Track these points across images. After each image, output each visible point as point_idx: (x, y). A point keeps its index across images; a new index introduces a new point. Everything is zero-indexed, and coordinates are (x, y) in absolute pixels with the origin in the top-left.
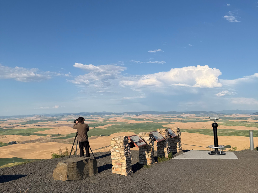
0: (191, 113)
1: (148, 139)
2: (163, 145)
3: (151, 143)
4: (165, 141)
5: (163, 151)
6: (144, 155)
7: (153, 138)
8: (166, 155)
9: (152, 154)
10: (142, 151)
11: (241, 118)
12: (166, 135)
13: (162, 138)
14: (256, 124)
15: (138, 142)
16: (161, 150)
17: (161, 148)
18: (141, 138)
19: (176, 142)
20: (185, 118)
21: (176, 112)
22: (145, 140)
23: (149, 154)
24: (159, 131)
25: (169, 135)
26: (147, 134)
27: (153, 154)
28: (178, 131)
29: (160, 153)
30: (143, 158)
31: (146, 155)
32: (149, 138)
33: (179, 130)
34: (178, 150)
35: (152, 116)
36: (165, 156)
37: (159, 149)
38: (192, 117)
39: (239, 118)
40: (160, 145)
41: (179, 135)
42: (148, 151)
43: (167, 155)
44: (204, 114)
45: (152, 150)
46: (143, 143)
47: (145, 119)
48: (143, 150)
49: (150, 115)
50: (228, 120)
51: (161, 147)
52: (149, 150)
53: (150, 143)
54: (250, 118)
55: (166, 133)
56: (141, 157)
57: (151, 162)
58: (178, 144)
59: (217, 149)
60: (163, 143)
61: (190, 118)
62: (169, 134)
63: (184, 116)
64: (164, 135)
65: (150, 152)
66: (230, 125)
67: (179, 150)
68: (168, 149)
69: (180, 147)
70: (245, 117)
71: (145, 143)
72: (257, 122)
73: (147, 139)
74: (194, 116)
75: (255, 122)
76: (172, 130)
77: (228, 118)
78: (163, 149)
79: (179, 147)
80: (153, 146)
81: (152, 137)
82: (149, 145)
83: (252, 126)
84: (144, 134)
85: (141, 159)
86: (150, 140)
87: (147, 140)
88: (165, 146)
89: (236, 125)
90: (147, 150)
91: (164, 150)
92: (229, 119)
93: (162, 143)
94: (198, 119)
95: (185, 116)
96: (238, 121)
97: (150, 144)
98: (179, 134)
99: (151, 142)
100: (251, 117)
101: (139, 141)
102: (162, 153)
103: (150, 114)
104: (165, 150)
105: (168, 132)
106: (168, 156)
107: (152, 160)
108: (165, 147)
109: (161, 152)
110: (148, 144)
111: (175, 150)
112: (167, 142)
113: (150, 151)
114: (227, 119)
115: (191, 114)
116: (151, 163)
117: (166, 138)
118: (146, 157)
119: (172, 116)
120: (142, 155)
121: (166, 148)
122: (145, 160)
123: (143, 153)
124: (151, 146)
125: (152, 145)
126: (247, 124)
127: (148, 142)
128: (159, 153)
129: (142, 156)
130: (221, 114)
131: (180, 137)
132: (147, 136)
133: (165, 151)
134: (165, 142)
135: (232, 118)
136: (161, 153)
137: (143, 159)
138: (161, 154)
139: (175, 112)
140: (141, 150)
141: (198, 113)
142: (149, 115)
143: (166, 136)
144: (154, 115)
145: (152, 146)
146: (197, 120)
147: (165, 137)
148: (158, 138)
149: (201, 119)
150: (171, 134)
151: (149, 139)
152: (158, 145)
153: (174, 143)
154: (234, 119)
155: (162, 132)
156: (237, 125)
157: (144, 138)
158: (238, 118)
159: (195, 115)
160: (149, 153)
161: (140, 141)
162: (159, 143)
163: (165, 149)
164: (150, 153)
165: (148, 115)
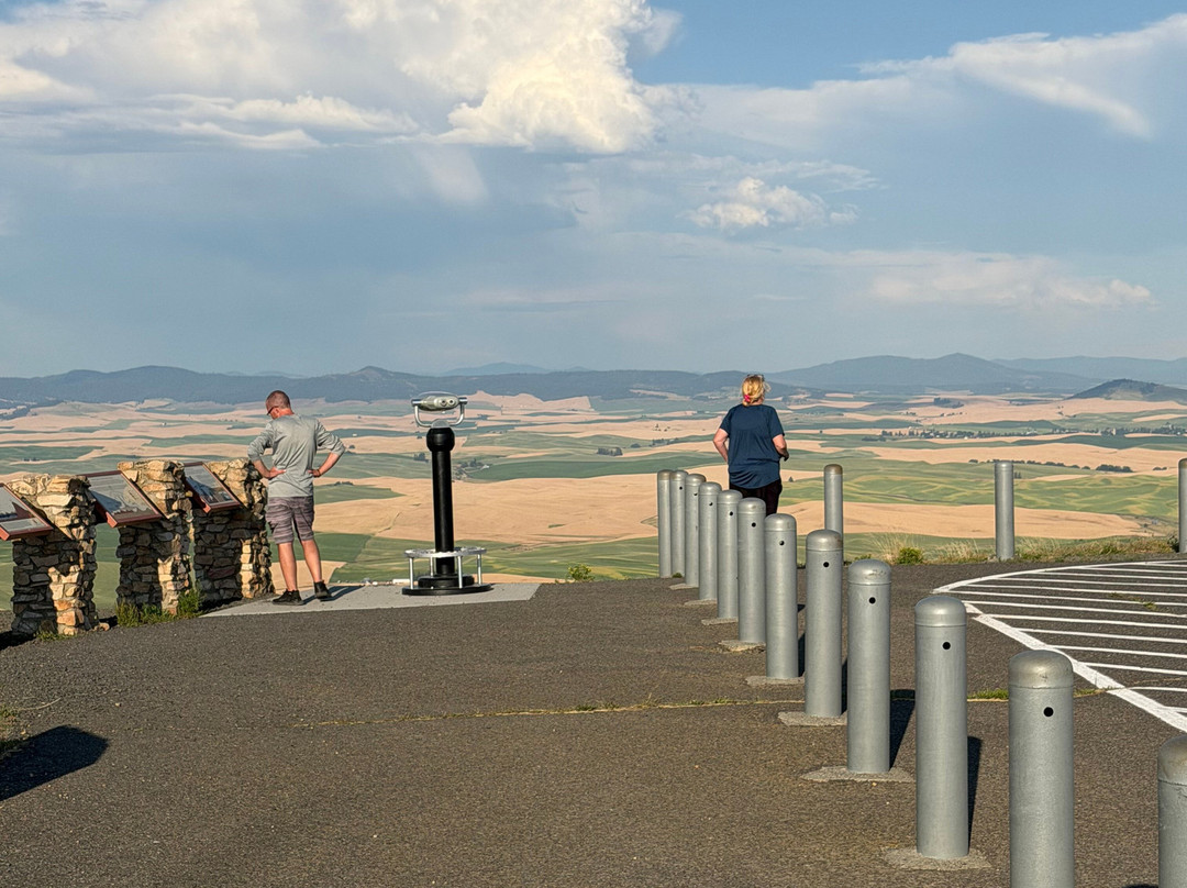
0: (552, 386)
1: (60, 507)
2: (150, 548)
3: (77, 526)
4: (164, 524)
5: (150, 578)
6: (44, 588)
7: (89, 502)
8: (170, 601)
9: (80, 581)
10: (31, 567)
11: (985, 432)
12: (171, 493)
13: (144, 506)
14: (1107, 481)
15: (8, 515)
16: (140, 576)
17: (140, 566)
18: (23, 498)
19: (236, 539)
20: (491, 442)
21: (409, 376)
22: (45, 509)
23: (64, 579)
24: (132, 475)
25: (189, 494)
26: (56, 479)
27: (91, 585)
28: (249, 476)
29: (134, 595)
30: (35, 602)
31: (51, 586)
32: (67, 499)
33: (254, 474)
34: (248, 586)
35: (166, 424)
36: (165, 605)
37: (132, 570)
38: (563, 428)
39: (970, 435)
40: (138, 547)
41: (257, 499)
42: (61, 566)
43: (171, 598)
44: (673, 397)
45: (81, 560)
46: (35, 523)
47: (95, 454)
48: (37, 560)
49: (150, 410)
50: (875, 450)
51: (139, 562)
52: (69, 562)
53: (70, 527)
54: (1062, 430)
55: (170, 486)
56: (23, 598)
57: (77, 619)
58: (246, 549)
59: (450, 562)
60: (154, 538)
61: (537, 441)
62: (188, 487)
63: (484, 418)
64: (158, 495)
65: (72, 569)
66: (891, 498)
67: (252, 582)
68: (182, 569)
69: (263, 570)
70: (1023, 424)
71: (44, 525)
72: (1116, 469)
73: (54, 508)
74: (577, 420)
75: (1104, 468)
76: (217, 472)
77: (878, 432)
78: (150, 569)
79: (251, 566)
80: (89, 542)
81: (84, 495)
82: (70, 536)
83: (1072, 502)
84: (40, 482)
85: (22, 607)
86: (75, 509)
87: (55, 511)
88: (162, 552)
89: (939, 498)
90: (55, 559)
91: (156, 573)
92: (882, 438)
93: (145, 539)
94: (612, 447)
95: (496, 417)
96: (962, 455)
97: (75, 530)
98: (254, 493)
99: (77, 521)
100: (1073, 419)
101: (13, 514)
102: (146, 590)
103: (148, 403)
104: (164, 573)
105: (183, 478)
106: (179, 607)
107: (82, 609)
108: (164, 558)
109: (143, 585)
110: (65, 531)
111: (231, 584)
112: (174, 532)
113: (72, 564)
114: (868, 440)
115: (545, 396)
116: (75, 627)
117: (170, 510)
118: (54, 597)
119: (367, 421)
120: (27, 589)
121: (170, 563)
122: (48, 613)
123: (37, 578)
124: (75, 541)
125: (81, 537)
126: (1034, 485)
127: (62, 522)
128: (128, 592)
129: (29, 594)
130: (818, 394)
131: (263, 512)
132: (55, 493)
133: (162, 578)
134: (165, 530)
135: (905, 431)
136: (140, 593)
137: (34, 607)
138: (142, 594)
139: (399, 375)
140: (27, 561)
141: (611, 389)
142: (138, 415)
143: (170, 502)
144: (191, 405)
145: (84, 544)
146: (602, 452)
147: (163, 508)
148: (123, 506)
149: (636, 446)
150: (200, 492)
151: (70, 506)
152: (127, 551)
153: (226, 549)
154: (928, 436)
155: (149, 477)
156: (953, 497)
157: (41, 501)
158: (961, 435)
159: (582, 403)
160: (66, 573)
161: (20, 514)
162: (131, 539)
163: (160, 570)
164: (74, 578)
165: (128, 410)
